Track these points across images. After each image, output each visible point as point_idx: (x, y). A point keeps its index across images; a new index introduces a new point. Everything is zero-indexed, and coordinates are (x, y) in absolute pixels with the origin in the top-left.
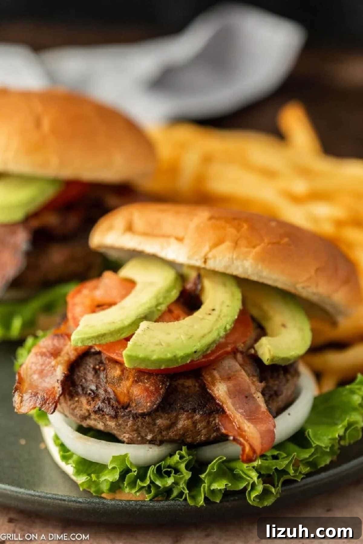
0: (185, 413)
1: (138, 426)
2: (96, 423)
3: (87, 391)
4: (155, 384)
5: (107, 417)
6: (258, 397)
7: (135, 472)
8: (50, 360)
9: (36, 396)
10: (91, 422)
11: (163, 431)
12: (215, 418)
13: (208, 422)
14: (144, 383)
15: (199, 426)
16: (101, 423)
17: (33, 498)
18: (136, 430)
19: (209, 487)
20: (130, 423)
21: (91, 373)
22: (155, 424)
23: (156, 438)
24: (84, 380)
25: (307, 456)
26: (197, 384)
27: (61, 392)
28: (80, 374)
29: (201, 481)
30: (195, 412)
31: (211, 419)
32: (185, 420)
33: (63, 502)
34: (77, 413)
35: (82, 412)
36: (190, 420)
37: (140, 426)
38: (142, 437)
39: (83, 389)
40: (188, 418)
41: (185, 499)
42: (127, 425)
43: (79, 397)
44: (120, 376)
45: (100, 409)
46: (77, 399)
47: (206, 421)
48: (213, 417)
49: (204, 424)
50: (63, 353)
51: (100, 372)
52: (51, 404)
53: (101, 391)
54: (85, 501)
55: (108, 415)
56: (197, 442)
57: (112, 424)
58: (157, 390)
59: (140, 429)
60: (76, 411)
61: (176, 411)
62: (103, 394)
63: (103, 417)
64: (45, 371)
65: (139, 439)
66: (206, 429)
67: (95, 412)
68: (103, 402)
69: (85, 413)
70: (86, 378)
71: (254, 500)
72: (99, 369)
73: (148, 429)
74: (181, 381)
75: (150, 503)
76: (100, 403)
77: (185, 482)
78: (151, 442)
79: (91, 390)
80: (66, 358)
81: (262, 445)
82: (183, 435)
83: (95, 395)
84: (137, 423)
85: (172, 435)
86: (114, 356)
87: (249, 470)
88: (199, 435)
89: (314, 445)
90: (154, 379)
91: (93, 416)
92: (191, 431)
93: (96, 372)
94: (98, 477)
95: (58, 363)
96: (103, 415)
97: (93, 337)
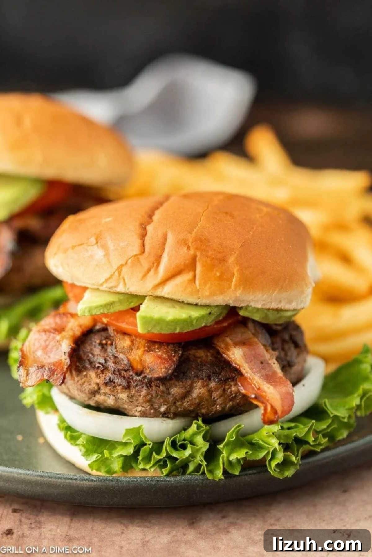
0: (200, 381)
1: (152, 396)
2: (106, 398)
3: (95, 364)
4: (167, 353)
5: (119, 388)
6: (274, 363)
7: (150, 445)
8: (55, 335)
9: (43, 368)
10: (100, 398)
11: (178, 401)
12: (231, 385)
13: (224, 390)
14: (155, 352)
15: (215, 395)
16: (111, 397)
17: (42, 479)
18: (149, 401)
19: (228, 457)
20: (144, 392)
21: (98, 348)
22: (169, 394)
23: (170, 409)
24: (90, 355)
25: (324, 427)
26: (209, 354)
27: (69, 363)
28: (87, 350)
29: (219, 452)
30: (210, 379)
31: (227, 387)
32: (200, 389)
33: (74, 481)
34: (86, 388)
35: (90, 387)
36: (205, 388)
37: (154, 395)
38: (155, 409)
39: (91, 363)
40: (204, 387)
41: (203, 473)
42: (140, 395)
43: (87, 371)
44: (130, 346)
45: (111, 380)
46: (85, 373)
47: (222, 388)
48: (229, 385)
49: (219, 392)
50: (67, 329)
51: (107, 346)
52: (59, 375)
53: (111, 364)
54: (97, 478)
55: (120, 385)
56: (213, 412)
57: (124, 396)
58: (170, 358)
59: (153, 400)
60: (84, 386)
61: (190, 378)
62: (113, 366)
63: (115, 388)
64: (50, 347)
65: (152, 411)
66: (222, 398)
67: (106, 384)
68: (114, 373)
69: (94, 388)
70: (93, 353)
71: (274, 470)
72: (106, 344)
73: (162, 399)
74: (192, 352)
75: (167, 478)
76: (110, 375)
77: (202, 454)
78: (164, 415)
79: (99, 363)
80: (71, 333)
81: (283, 407)
82: (199, 405)
83: (105, 368)
84: (151, 391)
85: (186, 406)
86: (124, 326)
87: (269, 436)
88: (215, 404)
89: (332, 416)
90: (165, 349)
91: (104, 390)
92: (207, 400)
93: (103, 346)
94: (111, 454)
95: (63, 338)
96: (115, 387)
97: (101, 306)
